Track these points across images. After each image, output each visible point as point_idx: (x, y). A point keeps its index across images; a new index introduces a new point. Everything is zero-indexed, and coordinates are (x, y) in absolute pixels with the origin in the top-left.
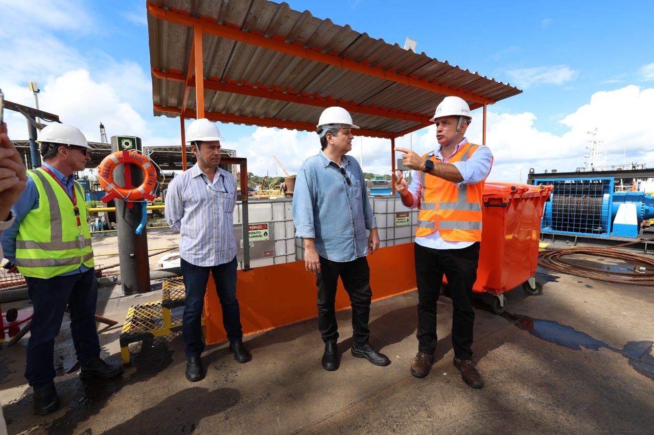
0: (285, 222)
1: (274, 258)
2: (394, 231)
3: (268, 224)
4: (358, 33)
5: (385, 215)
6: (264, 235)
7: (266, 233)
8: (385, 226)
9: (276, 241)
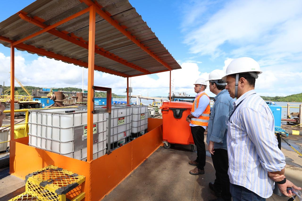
0: (103, 122)
1: (98, 143)
2: (140, 122)
3: (96, 124)
4: (156, 37)
5: (137, 115)
6: (94, 131)
7: (95, 129)
8: (137, 120)
9: (99, 134)
